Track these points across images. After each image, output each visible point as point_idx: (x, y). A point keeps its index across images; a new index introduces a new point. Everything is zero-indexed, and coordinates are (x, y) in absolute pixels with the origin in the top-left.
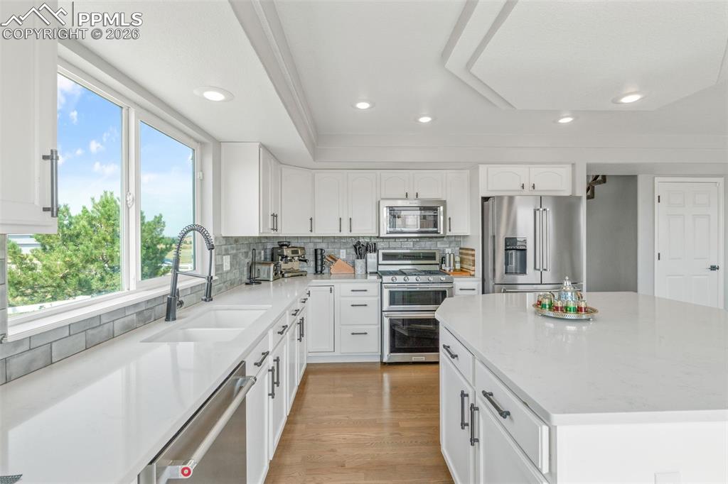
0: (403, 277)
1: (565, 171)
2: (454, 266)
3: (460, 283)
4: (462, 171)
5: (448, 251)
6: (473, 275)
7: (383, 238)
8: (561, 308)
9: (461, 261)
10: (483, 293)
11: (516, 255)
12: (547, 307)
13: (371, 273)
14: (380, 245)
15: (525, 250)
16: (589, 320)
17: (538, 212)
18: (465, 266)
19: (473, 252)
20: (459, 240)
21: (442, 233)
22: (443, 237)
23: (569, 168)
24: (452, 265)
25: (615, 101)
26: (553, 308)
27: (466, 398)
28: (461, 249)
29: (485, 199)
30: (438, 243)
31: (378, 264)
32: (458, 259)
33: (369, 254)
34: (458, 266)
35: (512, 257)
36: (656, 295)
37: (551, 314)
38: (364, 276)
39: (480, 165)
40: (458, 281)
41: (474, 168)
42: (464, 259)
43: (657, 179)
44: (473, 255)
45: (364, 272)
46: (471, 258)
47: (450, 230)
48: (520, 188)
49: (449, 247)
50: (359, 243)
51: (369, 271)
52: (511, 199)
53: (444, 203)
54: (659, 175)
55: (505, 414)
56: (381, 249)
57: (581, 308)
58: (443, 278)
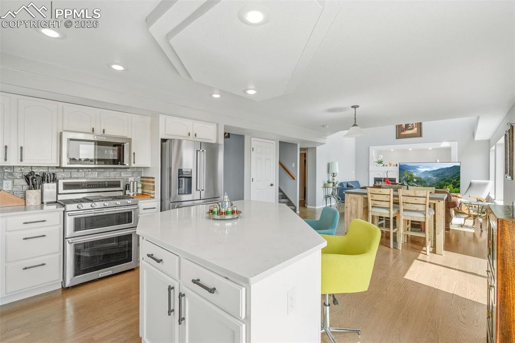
0: (91, 203)
1: (212, 128)
2: (137, 191)
3: (143, 204)
4: (144, 117)
5: (131, 179)
6: (153, 197)
7: (64, 168)
8: (224, 212)
9: (143, 187)
10: (161, 211)
11: (185, 180)
12: (216, 213)
13: (49, 203)
14: (60, 174)
15: (191, 177)
16: (238, 218)
17: (199, 152)
18: (146, 191)
19: (153, 180)
20: (141, 170)
21: (127, 165)
22: (128, 168)
23: (215, 125)
24: (135, 190)
25: (245, 91)
26: (220, 213)
27: (172, 291)
28: (142, 177)
29: (163, 141)
30: (122, 173)
31: (58, 193)
32: (140, 186)
33: (45, 185)
34: (140, 191)
35: (182, 183)
36: (251, 199)
37: (219, 217)
38: (40, 207)
39: (160, 115)
40: (141, 203)
41: (155, 116)
42: (146, 185)
43: (252, 139)
44: (153, 182)
45: (39, 203)
46: (151, 184)
47: (134, 163)
48: (187, 135)
49: (132, 176)
50: (32, 173)
51: (45, 201)
52: (180, 142)
53: (130, 140)
54: (254, 137)
55: (212, 291)
56: (60, 179)
57: (234, 211)
58: (129, 201)
